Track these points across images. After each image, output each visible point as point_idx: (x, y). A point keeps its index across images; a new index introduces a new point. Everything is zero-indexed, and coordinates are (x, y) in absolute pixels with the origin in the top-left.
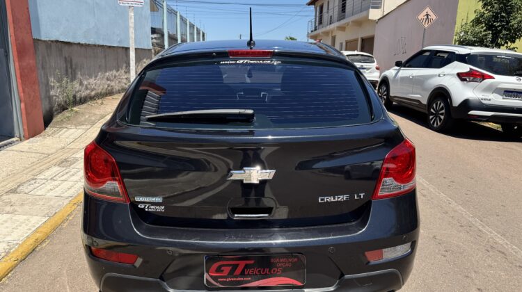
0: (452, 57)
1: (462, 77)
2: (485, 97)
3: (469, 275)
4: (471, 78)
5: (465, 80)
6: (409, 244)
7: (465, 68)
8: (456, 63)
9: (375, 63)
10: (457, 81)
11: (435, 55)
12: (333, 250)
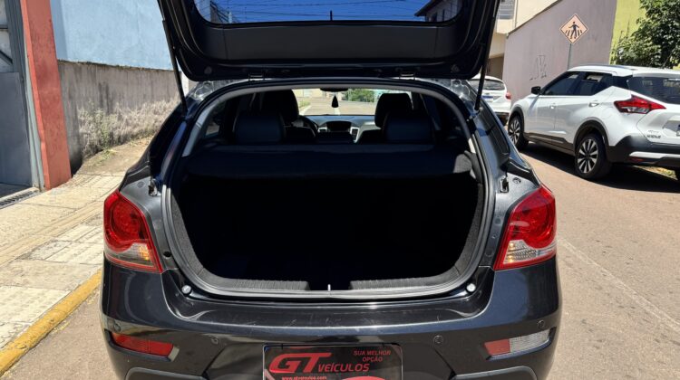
0: (608, 81)
1: (621, 106)
2: (653, 134)
3: (632, 374)
4: (634, 108)
5: (626, 111)
6: (547, 332)
7: (625, 94)
8: (613, 88)
9: (505, 91)
10: (615, 112)
11: (585, 78)
12: (439, 340)
